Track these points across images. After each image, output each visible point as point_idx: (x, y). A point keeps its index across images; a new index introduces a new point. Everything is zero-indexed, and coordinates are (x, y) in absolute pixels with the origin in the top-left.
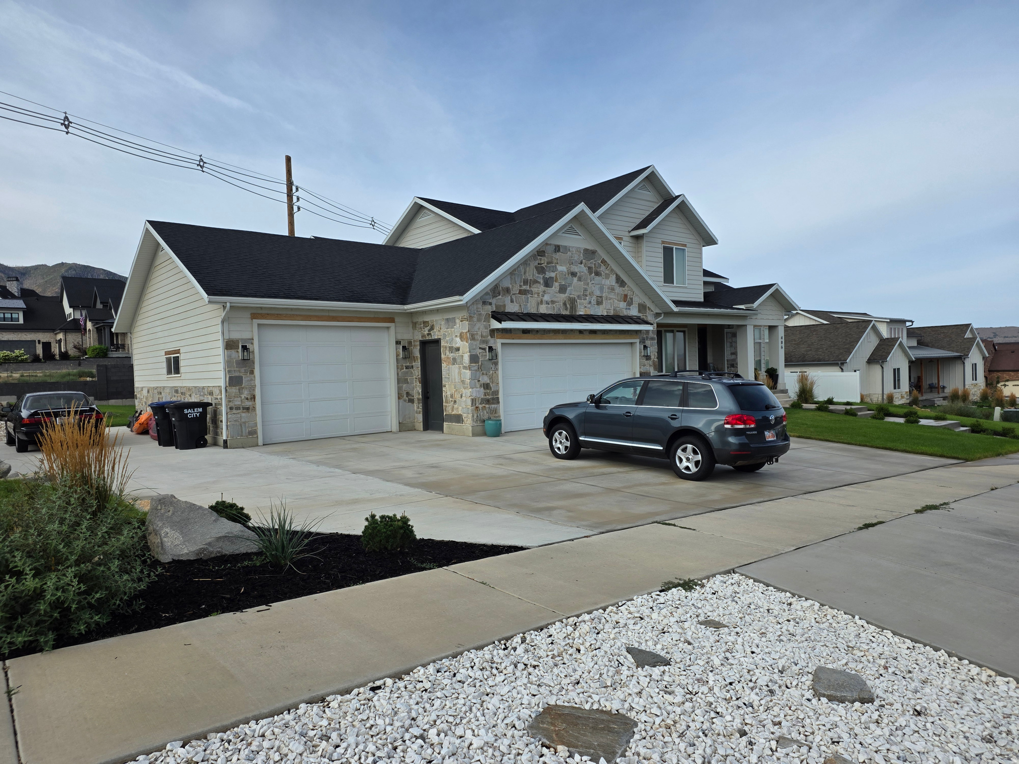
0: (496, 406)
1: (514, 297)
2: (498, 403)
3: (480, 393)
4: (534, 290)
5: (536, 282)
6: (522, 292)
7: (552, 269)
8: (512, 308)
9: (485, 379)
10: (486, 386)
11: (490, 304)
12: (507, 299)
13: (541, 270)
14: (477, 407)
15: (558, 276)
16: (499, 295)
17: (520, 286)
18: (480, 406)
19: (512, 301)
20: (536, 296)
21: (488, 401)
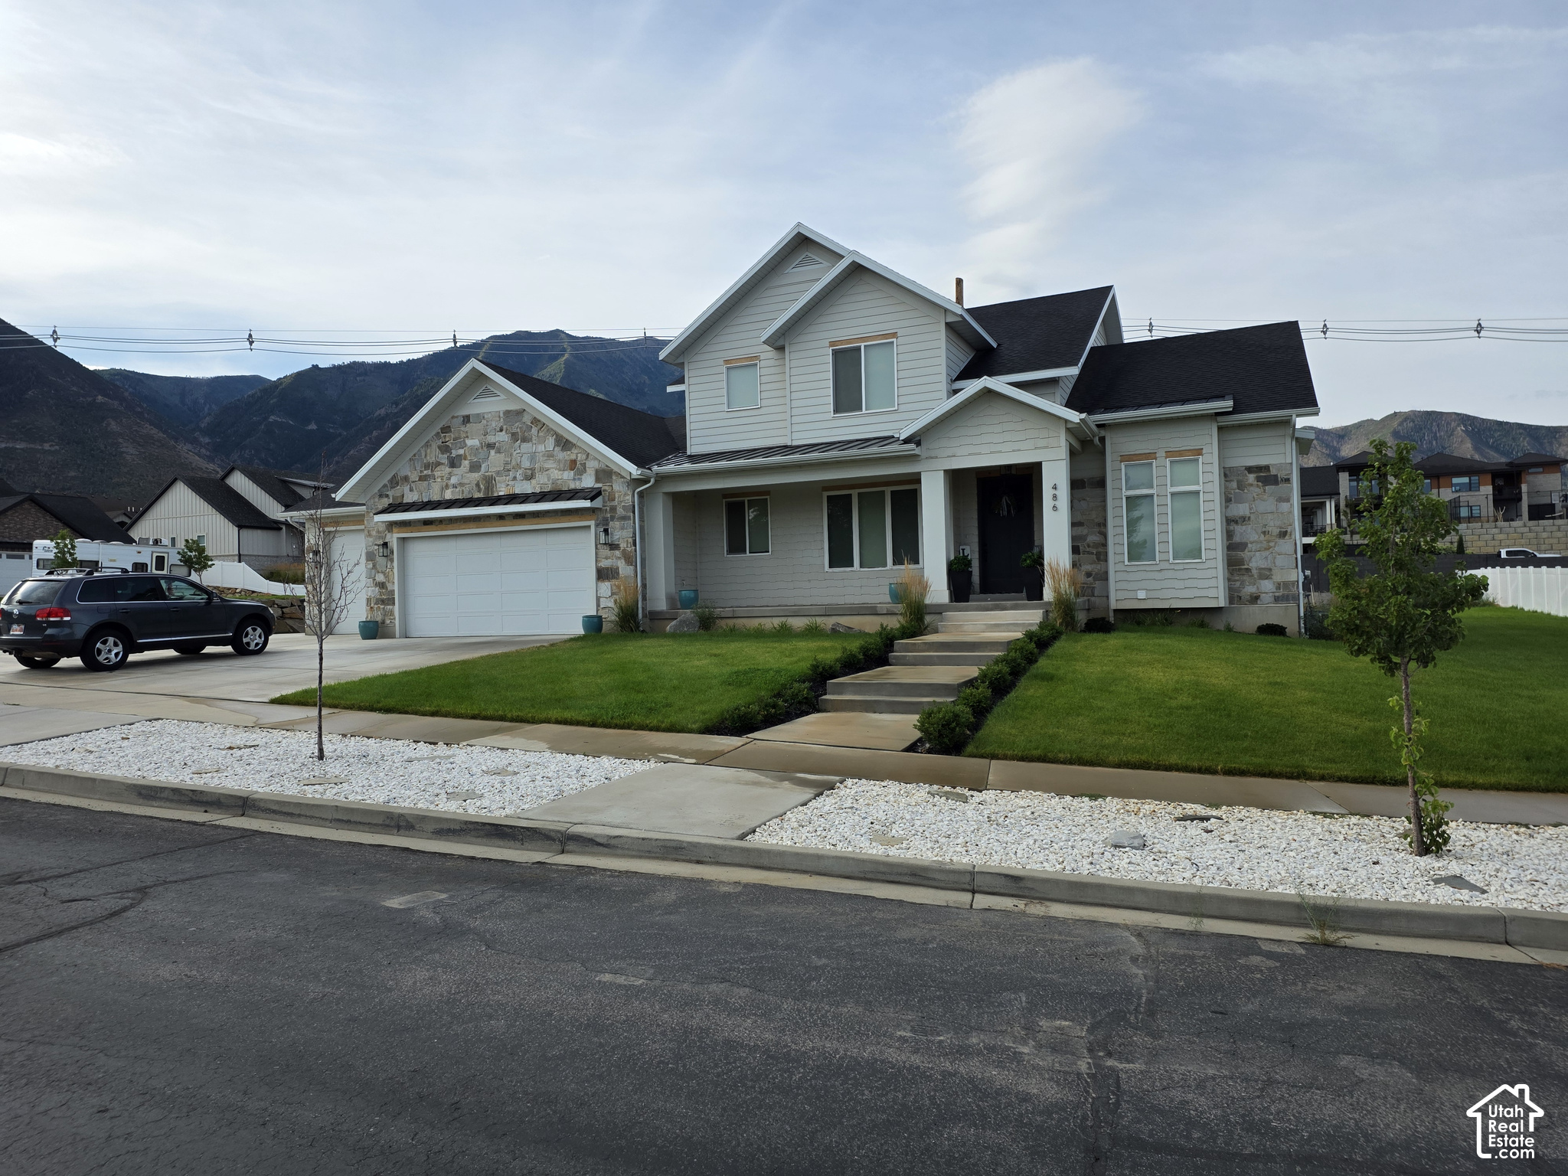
0: (391, 607)
1: (413, 485)
2: (394, 604)
3: (373, 592)
4: (437, 474)
5: (439, 464)
6: (422, 478)
7: (459, 445)
8: (411, 497)
9: (380, 578)
10: (382, 585)
11: (387, 496)
12: (406, 489)
13: (445, 449)
14: (371, 608)
15: (467, 452)
16: (398, 485)
17: (421, 472)
18: (376, 606)
19: (411, 490)
20: (439, 480)
21: (383, 602)
